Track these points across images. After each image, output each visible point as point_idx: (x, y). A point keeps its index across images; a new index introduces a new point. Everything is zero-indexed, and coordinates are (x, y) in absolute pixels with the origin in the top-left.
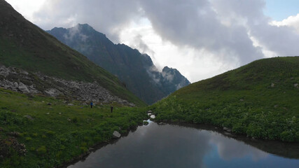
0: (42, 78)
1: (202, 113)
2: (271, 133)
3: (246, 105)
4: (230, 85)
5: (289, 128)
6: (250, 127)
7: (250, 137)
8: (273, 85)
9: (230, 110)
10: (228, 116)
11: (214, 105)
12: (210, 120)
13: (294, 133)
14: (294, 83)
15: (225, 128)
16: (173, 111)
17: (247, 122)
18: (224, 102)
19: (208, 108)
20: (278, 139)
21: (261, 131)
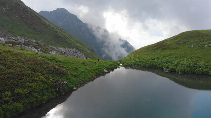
0: (43, 45)
1: (151, 62)
2: (190, 70)
3: (176, 57)
4: (167, 47)
5: (200, 67)
6: (178, 67)
7: (178, 73)
8: (192, 46)
9: (167, 60)
10: (166, 63)
11: (158, 58)
12: (156, 65)
13: (202, 70)
14: (205, 45)
15: (164, 69)
16: (133, 61)
17: (177, 65)
18: (164, 56)
19: (154, 59)
20: (193, 73)
21: (184, 69)
